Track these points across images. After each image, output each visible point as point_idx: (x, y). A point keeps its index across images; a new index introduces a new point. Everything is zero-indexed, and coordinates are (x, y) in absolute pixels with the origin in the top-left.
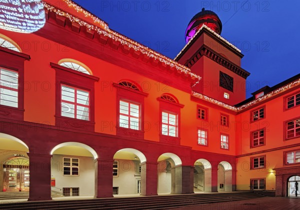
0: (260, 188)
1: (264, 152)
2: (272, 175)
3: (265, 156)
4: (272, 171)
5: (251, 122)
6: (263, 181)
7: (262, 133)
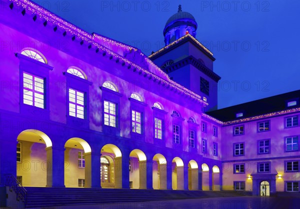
0: (241, 189)
1: (244, 160)
2: (249, 179)
3: (244, 164)
4: (250, 176)
5: (234, 135)
6: (243, 183)
7: (242, 145)
